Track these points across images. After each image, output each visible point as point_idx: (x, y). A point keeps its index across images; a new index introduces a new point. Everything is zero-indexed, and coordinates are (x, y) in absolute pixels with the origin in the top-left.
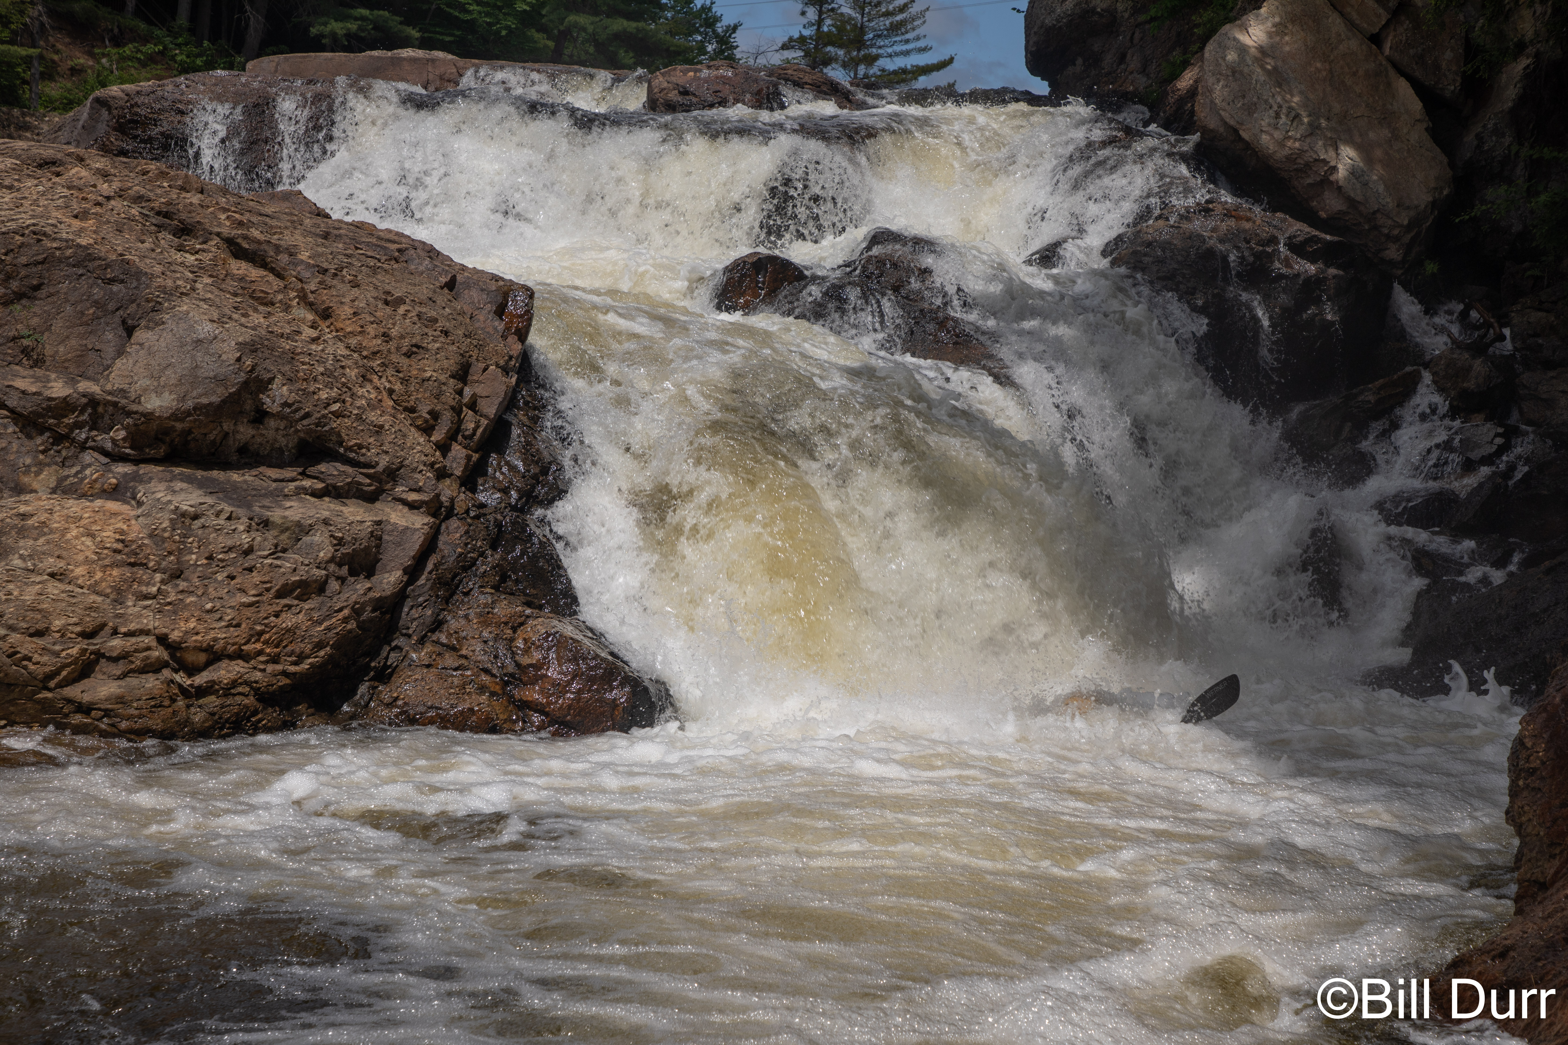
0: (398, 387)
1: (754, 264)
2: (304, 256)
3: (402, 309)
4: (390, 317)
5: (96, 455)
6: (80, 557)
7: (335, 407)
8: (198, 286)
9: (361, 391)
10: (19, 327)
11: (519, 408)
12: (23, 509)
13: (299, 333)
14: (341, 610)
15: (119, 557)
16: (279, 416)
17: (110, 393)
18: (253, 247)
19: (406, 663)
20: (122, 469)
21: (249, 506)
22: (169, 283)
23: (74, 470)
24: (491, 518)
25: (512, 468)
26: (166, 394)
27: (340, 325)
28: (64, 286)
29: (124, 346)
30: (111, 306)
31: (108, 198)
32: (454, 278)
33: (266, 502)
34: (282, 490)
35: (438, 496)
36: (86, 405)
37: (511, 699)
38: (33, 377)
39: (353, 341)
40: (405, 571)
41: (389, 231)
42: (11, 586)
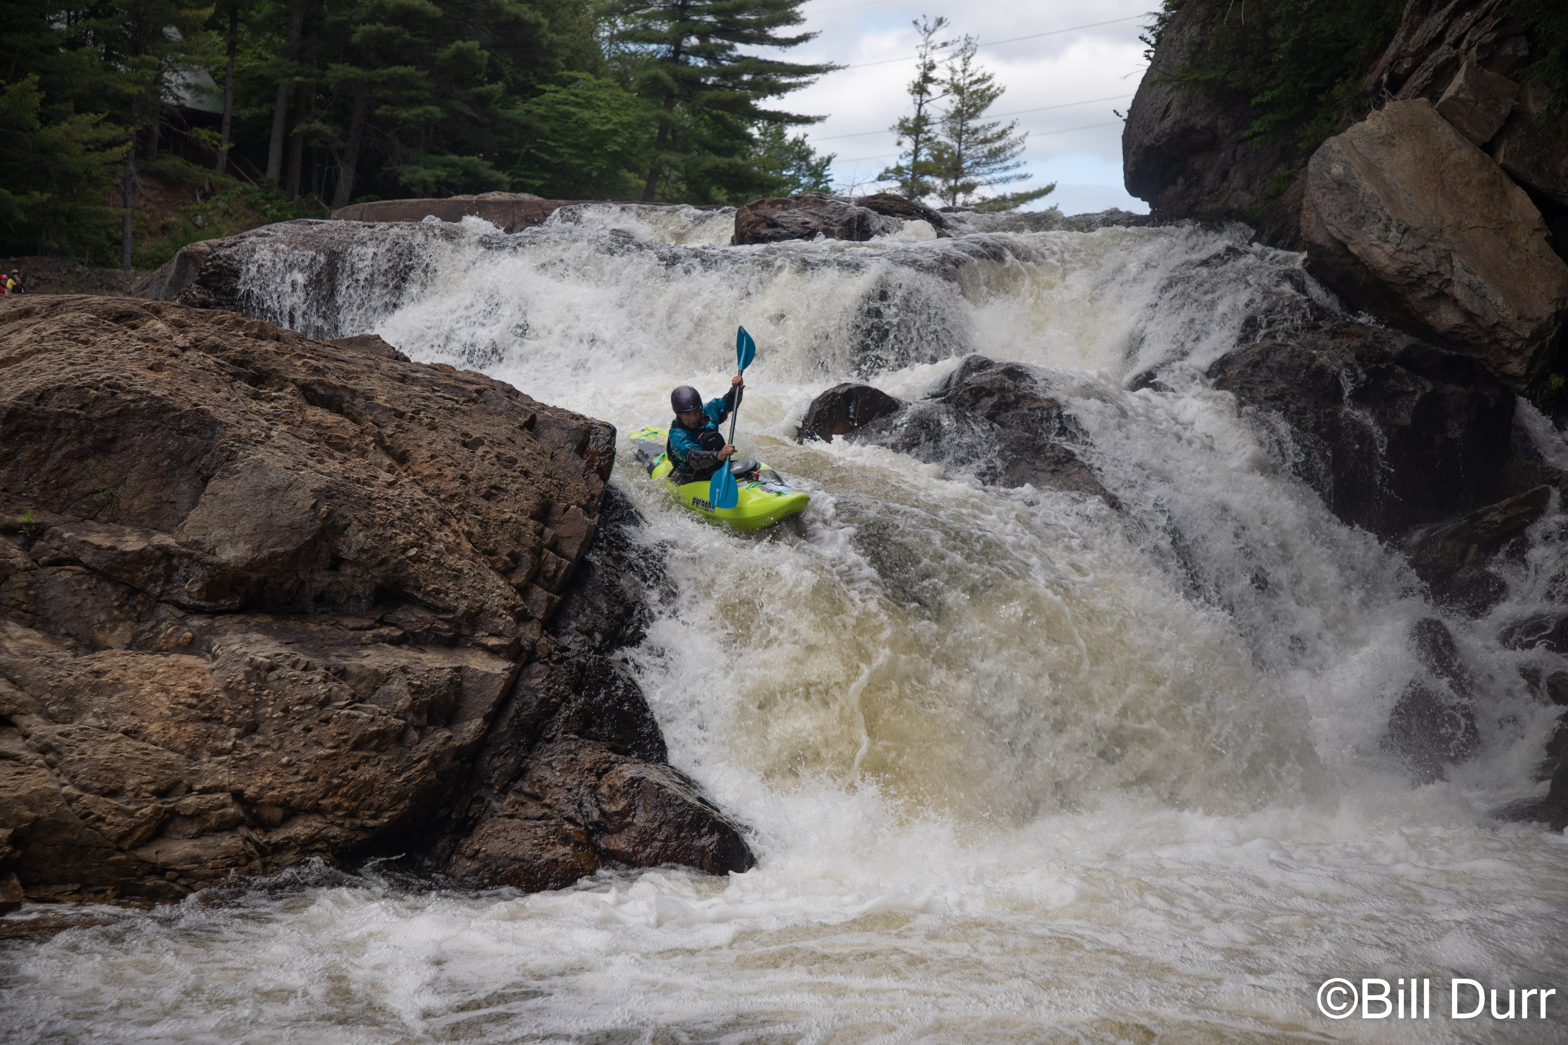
0: (476, 530)
1: (843, 395)
2: (381, 400)
3: (480, 451)
4: (468, 458)
5: (171, 608)
6: (155, 714)
7: (413, 552)
8: (273, 433)
9: (438, 535)
10: (94, 481)
11: (601, 549)
12: (97, 666)
13: (376, 477)
14: (419, 760)
15: (193, 712)
16: (355, 563)
17: (184, 545)
18: (330, 392)
19: (488, 814)
20: (197, 622)
21: (326, 656)
22: (244, 432)
23: (148, 625)
24: (574, 660)
25: (597, 609)
26: (241, 545)
27: (417, 468)
28: (139, 439)
29: (198, 497)
30: (186, 457)
31: (184, 349)
32: (533, 417)
33: (343, 651)
34: (359, 639)
35: (518, 640)
36: (161, 557)
37: (596, 849)
38: (107, 531)
39: (431, 485)
40: (486, 718)
41: (469, 372)
42: (84, 745)
